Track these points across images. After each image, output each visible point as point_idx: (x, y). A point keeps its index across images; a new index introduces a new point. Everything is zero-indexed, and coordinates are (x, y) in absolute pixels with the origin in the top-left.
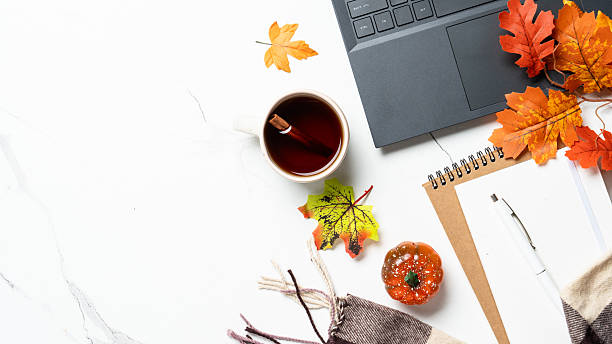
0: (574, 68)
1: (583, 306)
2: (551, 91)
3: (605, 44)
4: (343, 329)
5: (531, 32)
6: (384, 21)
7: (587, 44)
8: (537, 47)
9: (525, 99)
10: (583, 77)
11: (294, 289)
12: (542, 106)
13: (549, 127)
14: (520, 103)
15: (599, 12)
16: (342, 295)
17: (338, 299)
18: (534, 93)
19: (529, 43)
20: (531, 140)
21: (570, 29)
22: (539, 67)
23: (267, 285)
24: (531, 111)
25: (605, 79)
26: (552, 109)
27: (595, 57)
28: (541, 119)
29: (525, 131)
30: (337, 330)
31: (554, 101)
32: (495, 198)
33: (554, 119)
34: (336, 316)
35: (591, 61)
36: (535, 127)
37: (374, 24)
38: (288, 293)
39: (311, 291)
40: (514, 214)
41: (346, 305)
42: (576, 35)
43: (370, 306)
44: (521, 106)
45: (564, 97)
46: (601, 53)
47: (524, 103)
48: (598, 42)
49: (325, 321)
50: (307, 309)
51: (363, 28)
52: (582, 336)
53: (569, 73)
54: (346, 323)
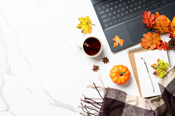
0: (159, 28)
1: (163, 84)
2: (153, 33)
3: (166, 22)
4: (107, 95)
5: (149, 19)
6: (111, 23)
7: (161, 22)
8: (151, 22)
9: (148, 35)
10: (161, 30)
11: (95, 87)
12: (152, 36)
13: (154, 41)
14: (146, 36)
15: (164, 15)
16: (106, 87)
17: (105, 88)
18: (149, 34)
19: (149, 21)
20: (150, 45)
21: (157, 19)
22: (151, 27)
23: (88, 87)
24: (149, 38)
25: (166, 30)
26: (154, 37)
27: (163, 25)
28: (152, 39)
29: (148, 43)
30: (106, 96)
31: (154, 35)
32: (142, 58)
33: (155, 39)
34: (105, 92)
35: (162, 26)
36: (150, 41)
37: (109, 24)
38: (94, 88)
39: (99, 87)
40: (145, 63)
41: (107, 90)
42: (159, 20)
43: (113, 89)
44: (147, 37)
45: (156, 34)
46: (165, 24)
47: (147, 36)
48: (164, 22)
49: (103, 94)
50: (98, 91)
51: (106, 25)
52: (164, 91)
53: (158, 29)
54: (108, 94)
